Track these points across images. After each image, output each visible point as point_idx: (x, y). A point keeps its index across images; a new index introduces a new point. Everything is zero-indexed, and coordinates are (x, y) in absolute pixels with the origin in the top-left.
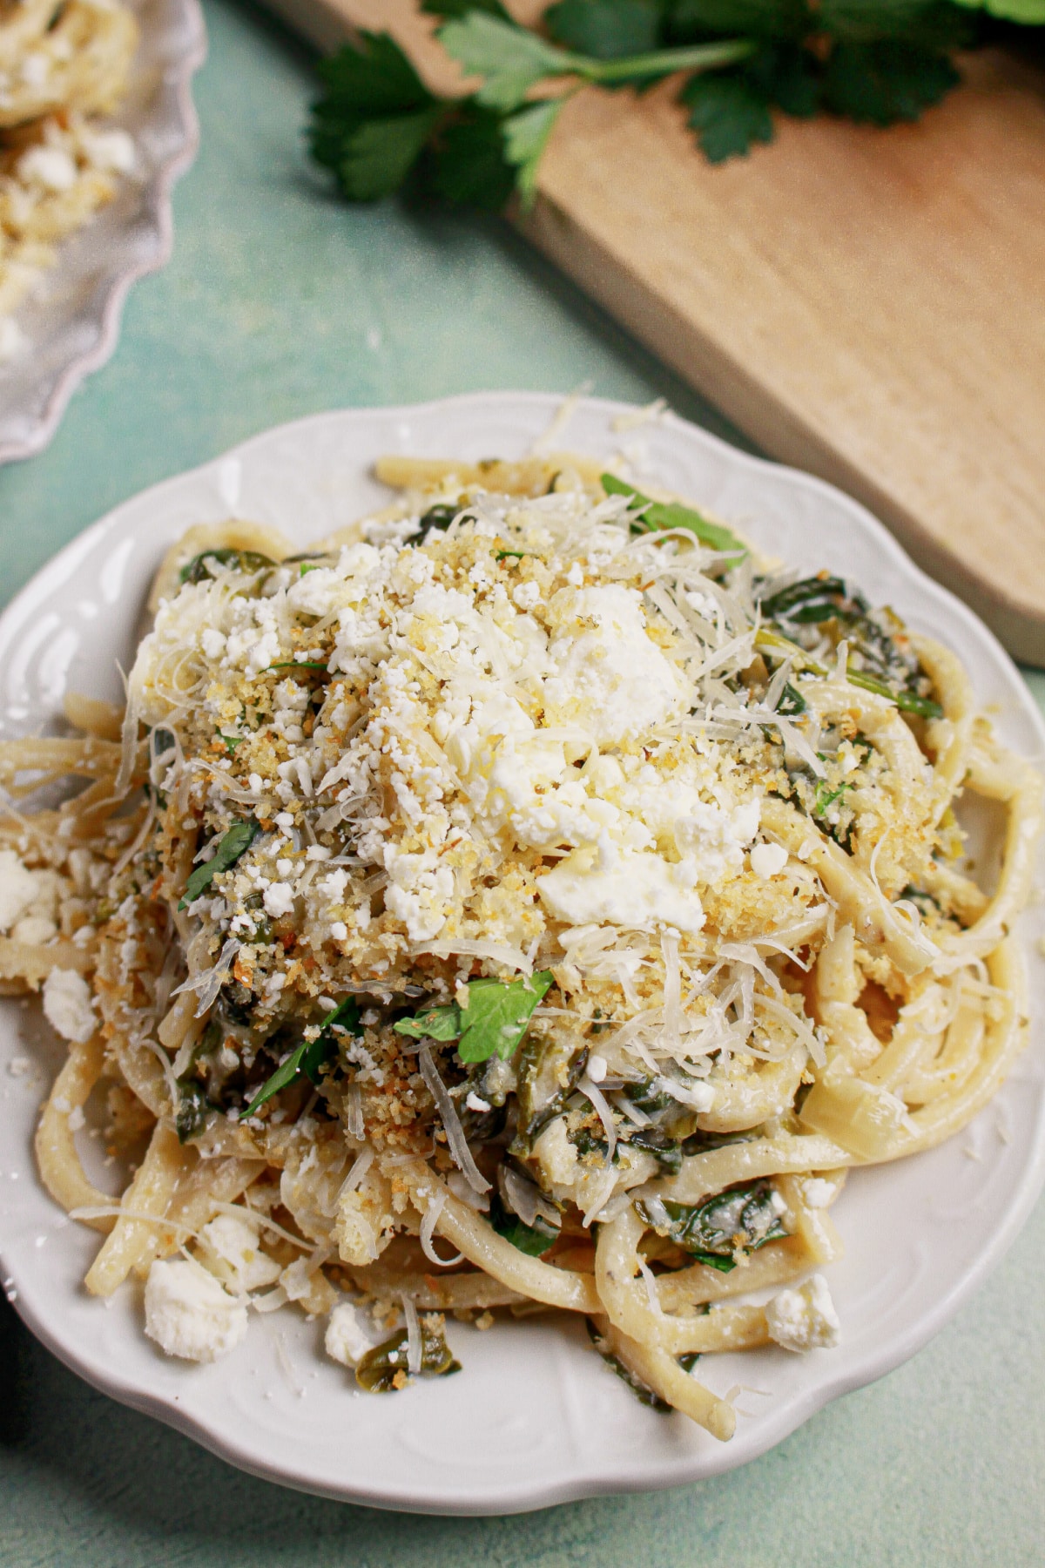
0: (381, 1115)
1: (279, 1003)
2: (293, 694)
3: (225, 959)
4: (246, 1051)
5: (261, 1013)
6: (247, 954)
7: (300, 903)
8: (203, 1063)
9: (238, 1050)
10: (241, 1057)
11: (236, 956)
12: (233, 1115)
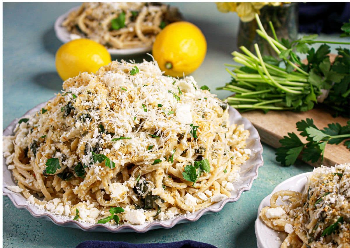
0: (346, 236)
1: (330, 217)
2: (337, 177)
3: (323, 207)
4: (322, 228)
5: (327, 219)
6: (327, 207)
7: (336, 201)
8: (314, 231)
9: (321, 228)
10: (321, 229)
11: (325, 207)
12: (318, 241)
